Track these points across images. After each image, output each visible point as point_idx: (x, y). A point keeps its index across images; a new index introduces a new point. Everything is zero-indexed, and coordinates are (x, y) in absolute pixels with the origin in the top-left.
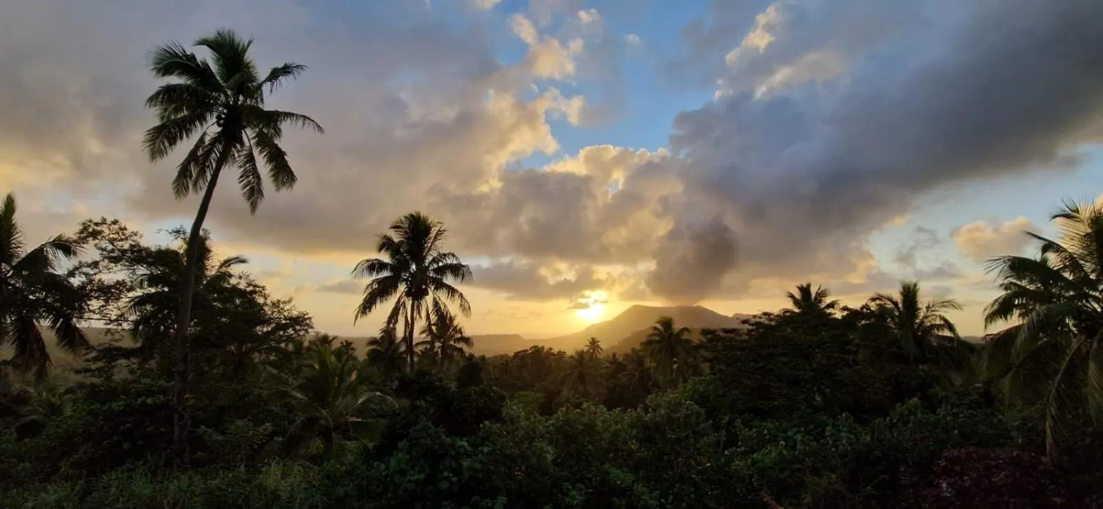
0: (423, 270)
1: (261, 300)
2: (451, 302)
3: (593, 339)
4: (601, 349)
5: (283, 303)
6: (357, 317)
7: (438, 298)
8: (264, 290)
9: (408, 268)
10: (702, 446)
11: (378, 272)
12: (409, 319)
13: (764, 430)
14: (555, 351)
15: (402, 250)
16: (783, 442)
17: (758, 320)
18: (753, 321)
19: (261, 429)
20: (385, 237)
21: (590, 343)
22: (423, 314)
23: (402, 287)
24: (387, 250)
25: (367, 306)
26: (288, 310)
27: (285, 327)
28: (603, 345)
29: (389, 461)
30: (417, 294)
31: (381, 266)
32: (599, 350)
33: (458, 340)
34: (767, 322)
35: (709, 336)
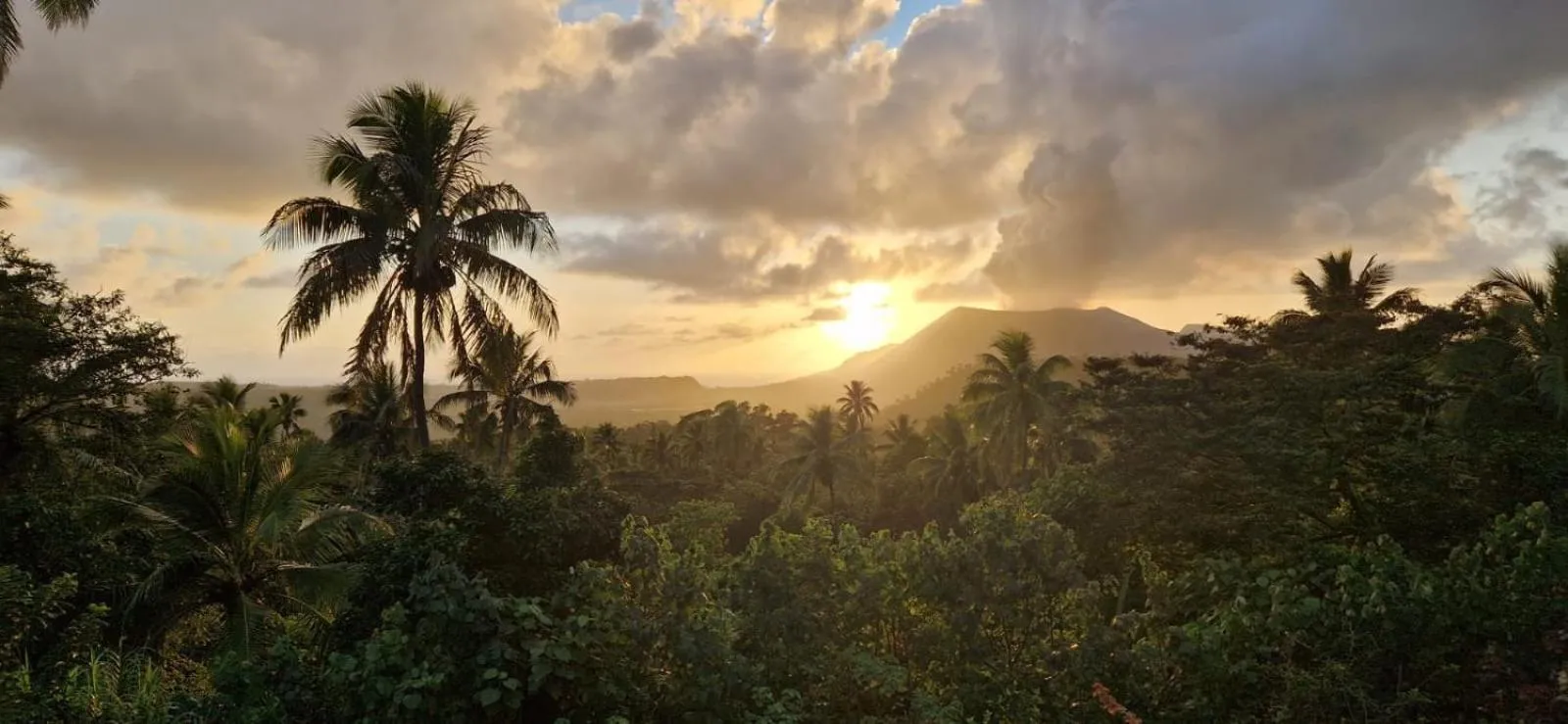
0: (437, 225)
1: (48, 299)
2: (510, 300)
3: (855, 384)
4: (875, 407)
5: (99, 303)
6: (285, 335)
7: (478, 293)
8: (49, 272)
9: (401, 221)
10: (1066, 608)
11: (328, 231)
12: (413, 341)
13: (1207, 574)
14: (774, 412)
15: (382, 177)
16: (1242, 599)
17: (1215, 335)
18: (1207, 337)
19: (54, 587)
20: (341, 145)
21: (850, 393)
22: (447, 326)
23: (390, 267)
24: (347, 177)
25: (308, 311)
26: (115, 320)
27: (111, 361)
28: (883, 399)
29: (364, 649)
30: (427, 281)
31: (337, 216)
32: (872, 411)
33: (542, 388)
34: (1236, 340)
35: (1103, 374)
